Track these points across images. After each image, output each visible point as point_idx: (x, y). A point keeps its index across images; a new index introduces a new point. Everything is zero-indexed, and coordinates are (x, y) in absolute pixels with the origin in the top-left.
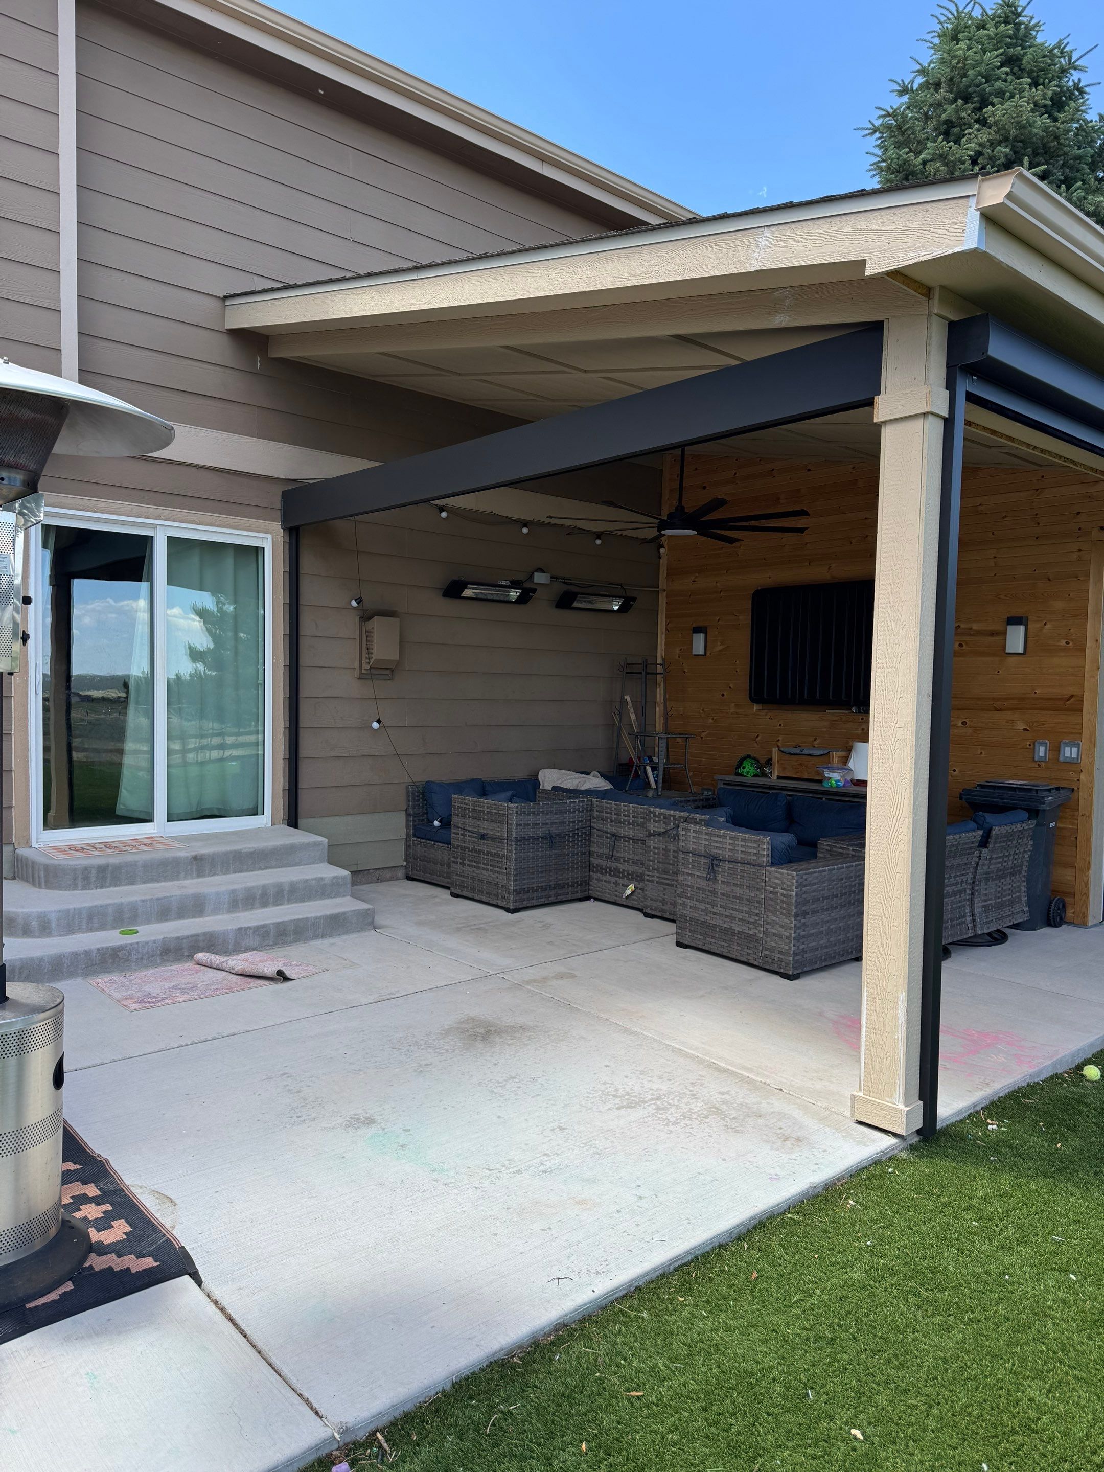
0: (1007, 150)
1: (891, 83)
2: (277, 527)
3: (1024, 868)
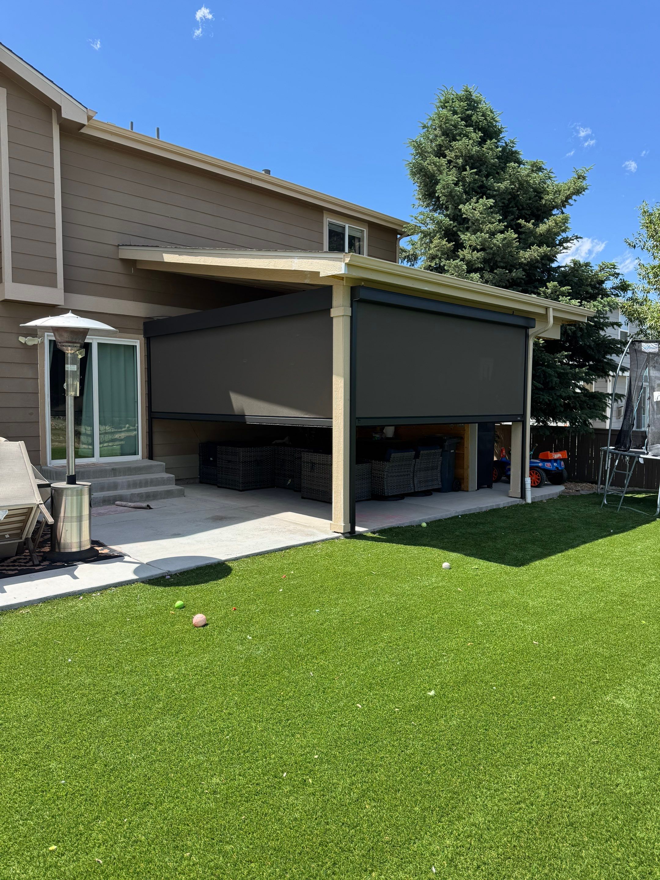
2: (142, 337)
3: (439, 468)
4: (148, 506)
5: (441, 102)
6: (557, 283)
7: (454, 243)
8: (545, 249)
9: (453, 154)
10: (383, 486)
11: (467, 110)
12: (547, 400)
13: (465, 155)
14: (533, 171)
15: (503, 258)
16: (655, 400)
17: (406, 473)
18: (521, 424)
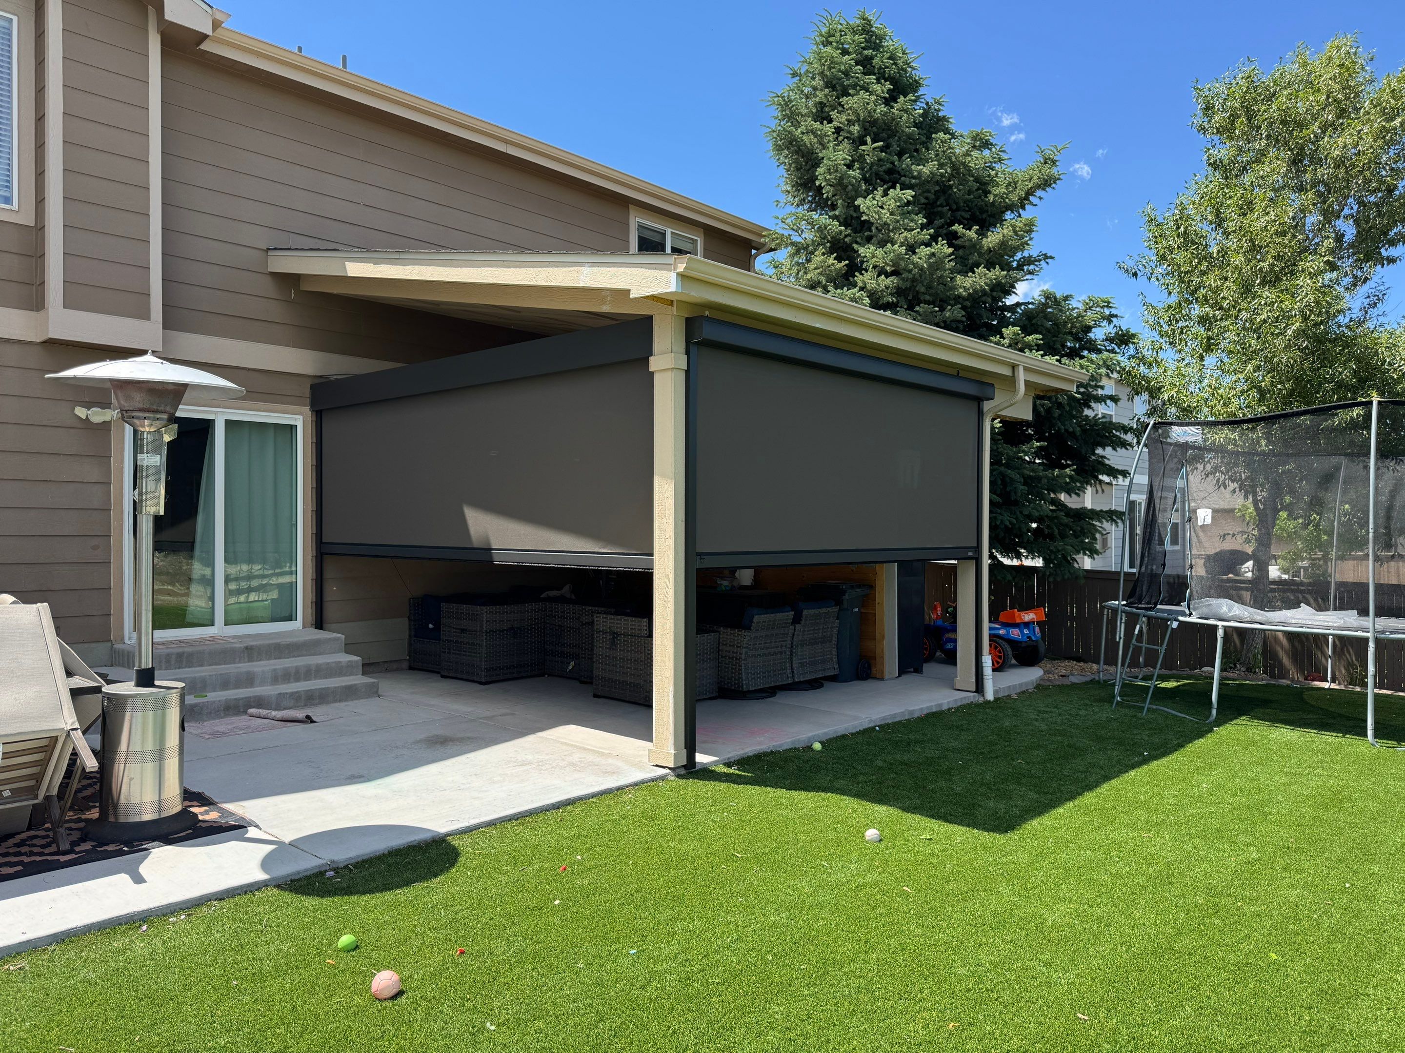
2: (307, 410)
3: (834, 639)
4: (308, 717)
5: (822, 35)
6: (1019, 328)
7: (847, 262)
8: (997, 273)
9: (844, 118)
10: (739, 674)
11: (864, 49)
12: (1008, 523)
13: (864, 118)
14: (974, 147)
15: (929, 287)
16: (1200, 524)
17: (779, 649)
18: (973, 563)
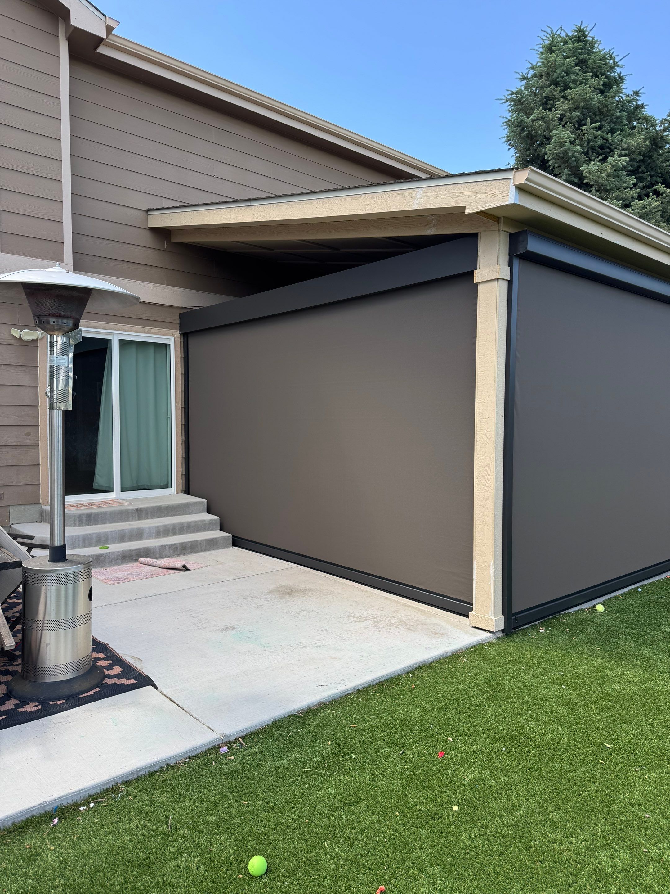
0: (579, 114)
1: (516, 74)
2: (177, 333)
4: (184, 566)
5: (545, 46)
13: (583, 106)
